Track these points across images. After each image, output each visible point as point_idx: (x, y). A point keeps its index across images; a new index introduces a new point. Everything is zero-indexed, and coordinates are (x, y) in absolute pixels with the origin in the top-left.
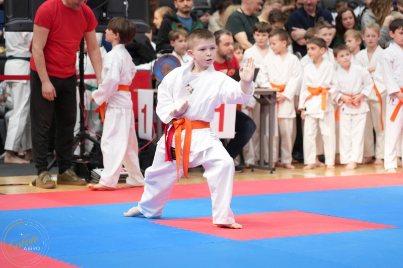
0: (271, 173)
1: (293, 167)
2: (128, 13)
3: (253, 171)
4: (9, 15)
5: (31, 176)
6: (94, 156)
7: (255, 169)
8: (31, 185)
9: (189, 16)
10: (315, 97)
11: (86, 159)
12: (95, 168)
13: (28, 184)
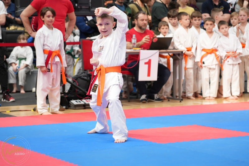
0: (180, 102)
1: (194, 98)
2: (91, 4)
3: (169, 100)
4: (17, 6)
5: (32, 105)
6: (71, 92)
7: (170, 100)
8: (32, 110)
9: (122, 4)
10: (209, 55)
11: (66, 94)
12: (72, 100)
13: (31, 110)
